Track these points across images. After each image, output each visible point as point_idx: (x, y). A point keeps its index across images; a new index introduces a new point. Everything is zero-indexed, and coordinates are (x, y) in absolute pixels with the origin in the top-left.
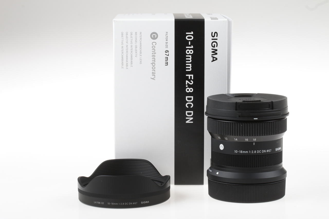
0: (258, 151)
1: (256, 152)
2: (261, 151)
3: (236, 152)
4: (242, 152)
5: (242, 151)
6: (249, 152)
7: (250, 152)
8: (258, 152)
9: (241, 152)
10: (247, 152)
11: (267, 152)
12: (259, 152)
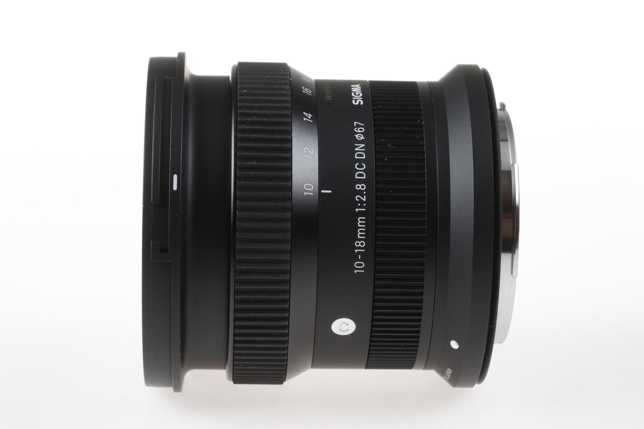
0: (359, 175)
1: (360, 182)
2: (360, 161)
3: (359, 267)
4: (360, 240)
5: (358, 244)
6: (361, 214)
7: (362, 207)
8: (362, 175)
9: (360, 248)
10: (360, 221)
11: (362, 138)
12: (360, 172)
